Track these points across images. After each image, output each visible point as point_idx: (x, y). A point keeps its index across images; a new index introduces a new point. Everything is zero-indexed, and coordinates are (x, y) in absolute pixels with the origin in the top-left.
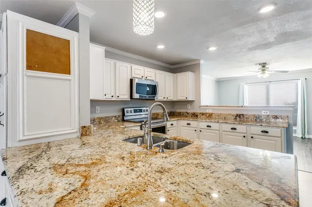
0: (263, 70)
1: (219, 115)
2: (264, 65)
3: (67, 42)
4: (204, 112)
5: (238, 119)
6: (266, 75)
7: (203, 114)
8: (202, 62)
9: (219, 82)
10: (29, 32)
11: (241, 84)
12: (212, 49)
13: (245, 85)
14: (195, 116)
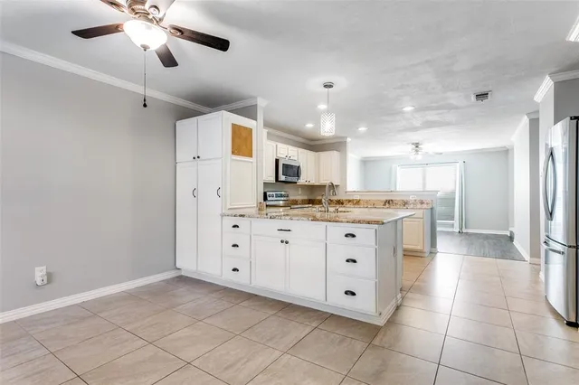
0: (417, 151)
1: (367, 202)
2: (417, 145)
3: (250, 131)
4: (351, 198)
5: (387, 205)
6: (419, 157)
7: (350, 201)
8: (349, 140)
9: (365, 163)
10: (234, 126)
11: (394, 166)
12: (362, 129)
13: (398, 168)
14: (340, 202)
